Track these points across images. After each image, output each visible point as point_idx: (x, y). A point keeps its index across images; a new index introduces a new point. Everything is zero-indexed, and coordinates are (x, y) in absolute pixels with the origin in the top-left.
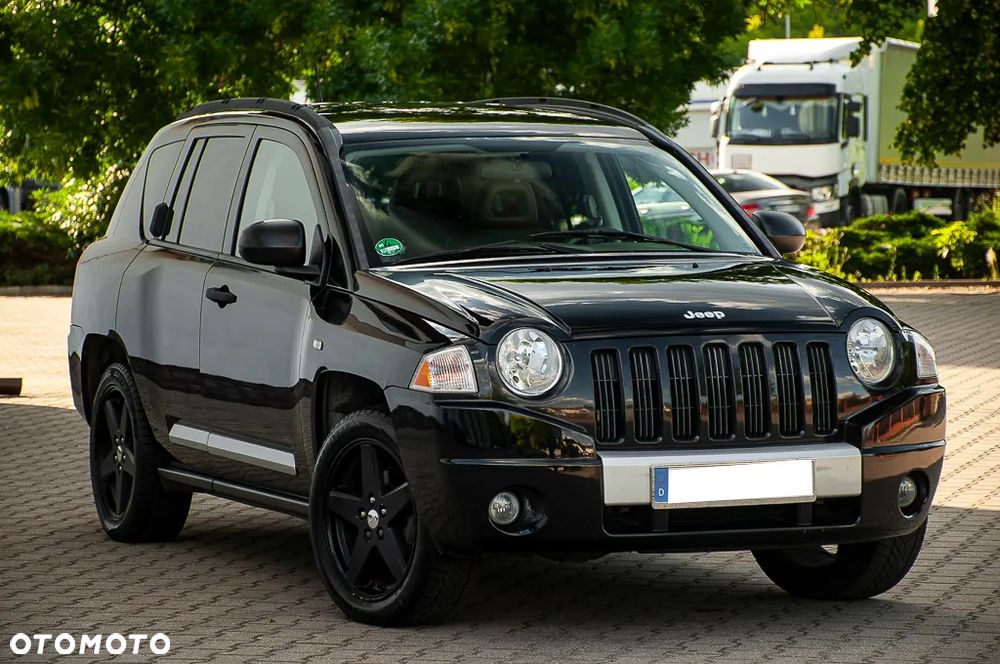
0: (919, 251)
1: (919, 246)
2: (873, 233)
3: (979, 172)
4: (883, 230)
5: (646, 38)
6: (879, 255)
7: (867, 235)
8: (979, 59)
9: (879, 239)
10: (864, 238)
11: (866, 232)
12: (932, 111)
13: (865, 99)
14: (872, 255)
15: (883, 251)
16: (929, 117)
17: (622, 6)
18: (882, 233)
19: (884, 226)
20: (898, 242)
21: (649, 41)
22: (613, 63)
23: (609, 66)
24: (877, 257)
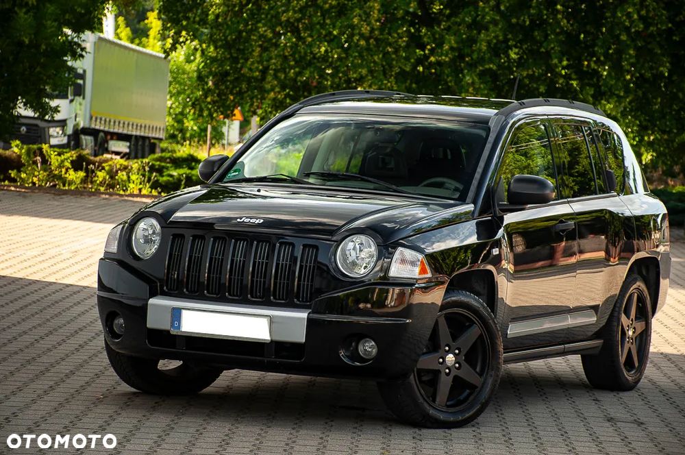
0: (194, 178)
1: (193, 175)
2: (163, 164)
3: (145, 126)
4: (169, 163)
5: (51, 27)
6: (168, 178)
7: (159, 165)
8: (249, 63)
9: (167, 168)
10: (157, 167)
11: (158, 163)
12: (217, 91)
13: (85, 71)
14: (165, 179)
15: (171, 176)
16: (215, 95)
17: (33, 4)
18: (168, 165)
19: (168, 160)
20: (181, 171)
21: (53, 29)
22: (27, 41)
23: (24, 41)
24: (169, 180)
